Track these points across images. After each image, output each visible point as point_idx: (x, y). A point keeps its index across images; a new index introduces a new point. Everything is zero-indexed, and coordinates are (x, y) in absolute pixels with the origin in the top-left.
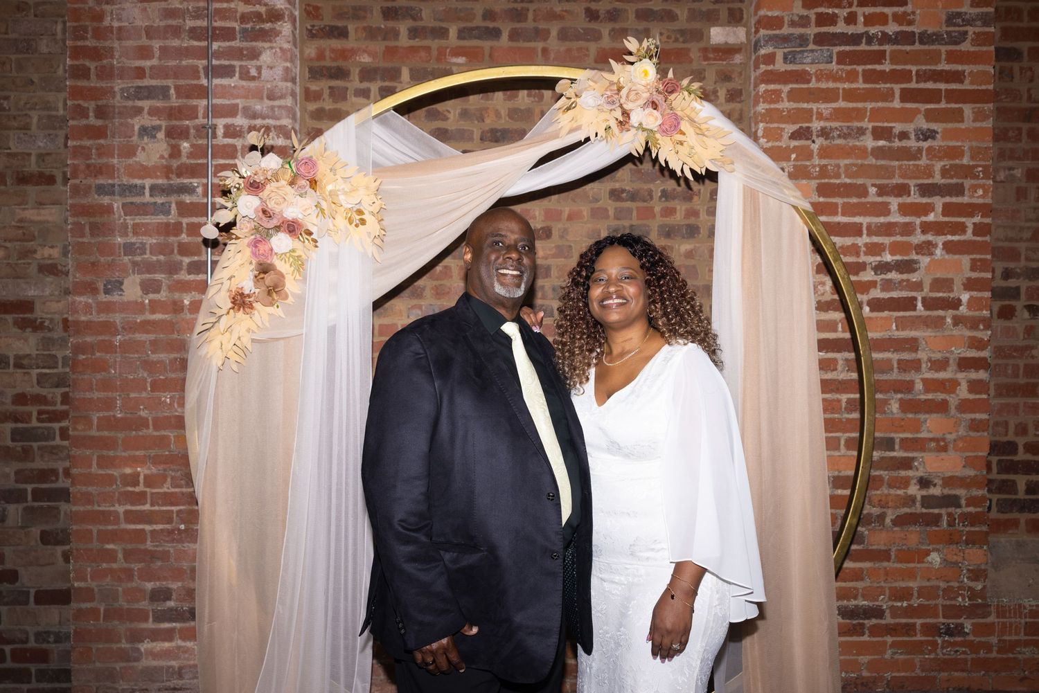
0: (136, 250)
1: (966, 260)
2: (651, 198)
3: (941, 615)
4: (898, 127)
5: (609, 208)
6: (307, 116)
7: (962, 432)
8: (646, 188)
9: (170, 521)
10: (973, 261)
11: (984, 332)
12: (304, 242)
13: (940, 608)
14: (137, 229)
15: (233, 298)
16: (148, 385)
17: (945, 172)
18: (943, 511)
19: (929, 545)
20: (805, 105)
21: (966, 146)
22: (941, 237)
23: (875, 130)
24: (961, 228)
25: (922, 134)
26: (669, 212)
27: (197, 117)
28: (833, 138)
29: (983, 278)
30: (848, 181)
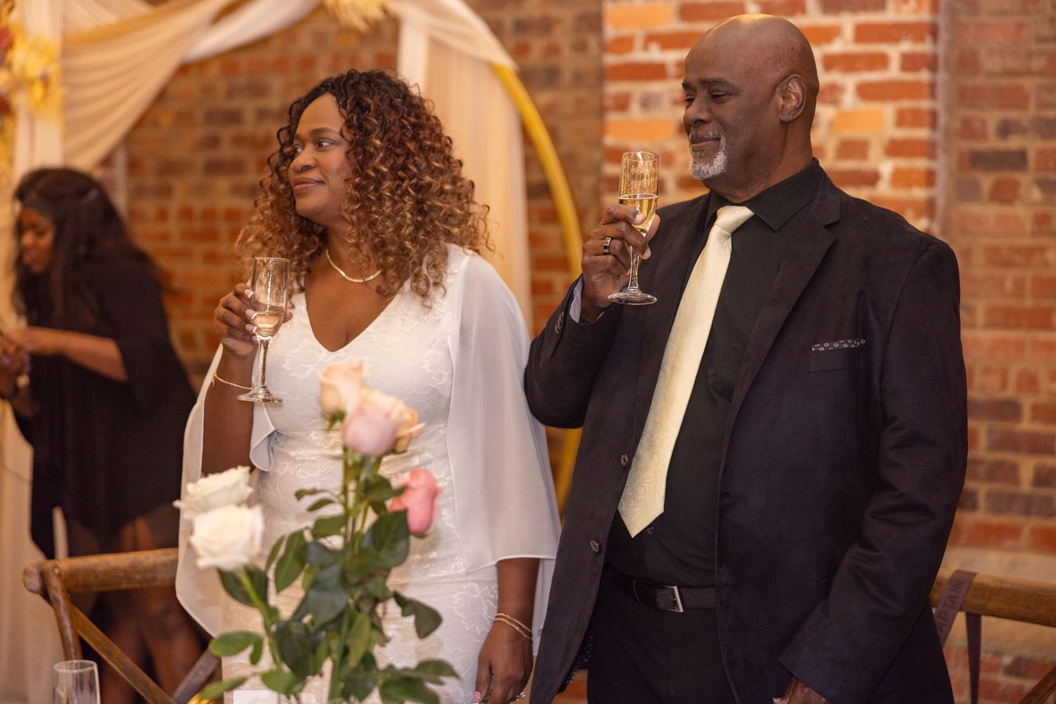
1: (888, 111)
10: (901, 112)
22: (851, 77)
24: (880, 61)
29: (915, 138)
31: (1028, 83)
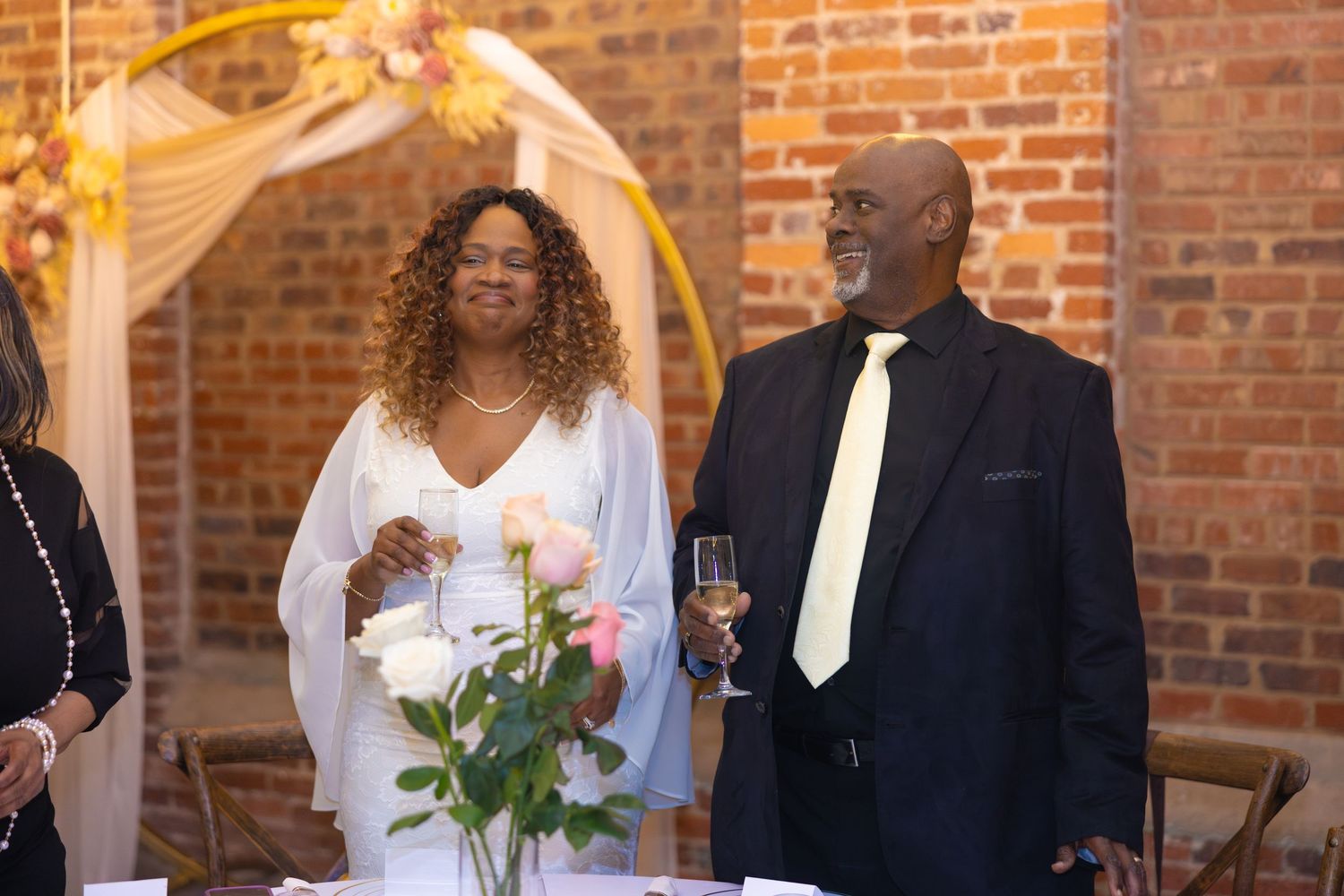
1: (1060, 234)
4: (949, 12)
10: (1074, 235)
17: (1025, 85)
21: (1061, 36)
22: (1018, 196)
23: (912, 18)
24: (1051, 179)
25: (988, 21)
28: (850, 37)
29: (1089, 264)
30: (872, 107)
31: (1214, 203)
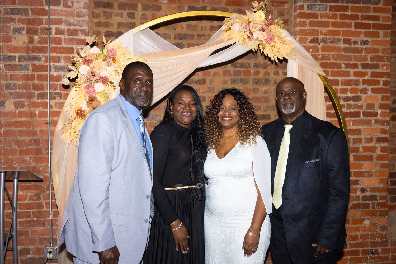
0: (12, 87)
1: (380, 96)
2: (250, 67)
3: (369, 246)
4: (353, 39)
5: (231, 71)
6: (93, 25)
7: (378, 168)
8: (247, 62)
9: (29, 217)
10: (383, 96)
11: (387, 127)
12: (109, 87)
13: (369, 243)
14: (12, 77)
15: (77, 112)
16: (18, 152)
17: (372, 59)
18: (370, 202)
19: (365, 216)
20: (316, 28)
21: (380, 48)
22: (370, 86)
23: (344, 39)
24: (378, 83)
25: (363, 42)
26: (257, 73)
27: (42, 24)
28: (327, 43)
29: (386, 104)
30: (333, 61)
